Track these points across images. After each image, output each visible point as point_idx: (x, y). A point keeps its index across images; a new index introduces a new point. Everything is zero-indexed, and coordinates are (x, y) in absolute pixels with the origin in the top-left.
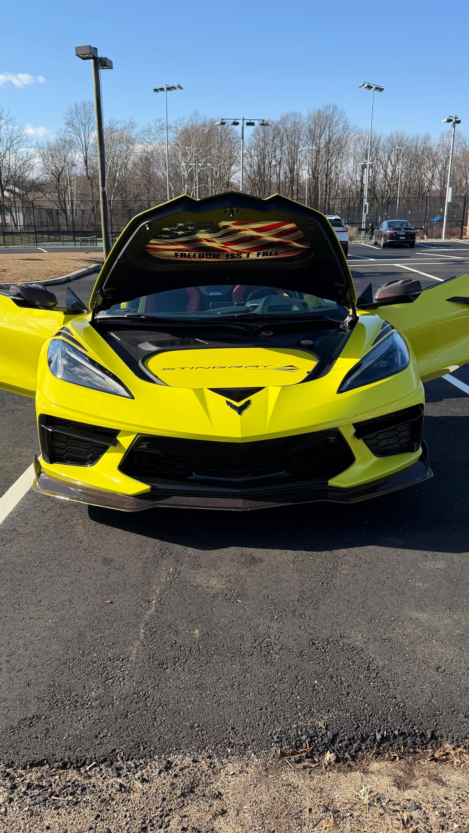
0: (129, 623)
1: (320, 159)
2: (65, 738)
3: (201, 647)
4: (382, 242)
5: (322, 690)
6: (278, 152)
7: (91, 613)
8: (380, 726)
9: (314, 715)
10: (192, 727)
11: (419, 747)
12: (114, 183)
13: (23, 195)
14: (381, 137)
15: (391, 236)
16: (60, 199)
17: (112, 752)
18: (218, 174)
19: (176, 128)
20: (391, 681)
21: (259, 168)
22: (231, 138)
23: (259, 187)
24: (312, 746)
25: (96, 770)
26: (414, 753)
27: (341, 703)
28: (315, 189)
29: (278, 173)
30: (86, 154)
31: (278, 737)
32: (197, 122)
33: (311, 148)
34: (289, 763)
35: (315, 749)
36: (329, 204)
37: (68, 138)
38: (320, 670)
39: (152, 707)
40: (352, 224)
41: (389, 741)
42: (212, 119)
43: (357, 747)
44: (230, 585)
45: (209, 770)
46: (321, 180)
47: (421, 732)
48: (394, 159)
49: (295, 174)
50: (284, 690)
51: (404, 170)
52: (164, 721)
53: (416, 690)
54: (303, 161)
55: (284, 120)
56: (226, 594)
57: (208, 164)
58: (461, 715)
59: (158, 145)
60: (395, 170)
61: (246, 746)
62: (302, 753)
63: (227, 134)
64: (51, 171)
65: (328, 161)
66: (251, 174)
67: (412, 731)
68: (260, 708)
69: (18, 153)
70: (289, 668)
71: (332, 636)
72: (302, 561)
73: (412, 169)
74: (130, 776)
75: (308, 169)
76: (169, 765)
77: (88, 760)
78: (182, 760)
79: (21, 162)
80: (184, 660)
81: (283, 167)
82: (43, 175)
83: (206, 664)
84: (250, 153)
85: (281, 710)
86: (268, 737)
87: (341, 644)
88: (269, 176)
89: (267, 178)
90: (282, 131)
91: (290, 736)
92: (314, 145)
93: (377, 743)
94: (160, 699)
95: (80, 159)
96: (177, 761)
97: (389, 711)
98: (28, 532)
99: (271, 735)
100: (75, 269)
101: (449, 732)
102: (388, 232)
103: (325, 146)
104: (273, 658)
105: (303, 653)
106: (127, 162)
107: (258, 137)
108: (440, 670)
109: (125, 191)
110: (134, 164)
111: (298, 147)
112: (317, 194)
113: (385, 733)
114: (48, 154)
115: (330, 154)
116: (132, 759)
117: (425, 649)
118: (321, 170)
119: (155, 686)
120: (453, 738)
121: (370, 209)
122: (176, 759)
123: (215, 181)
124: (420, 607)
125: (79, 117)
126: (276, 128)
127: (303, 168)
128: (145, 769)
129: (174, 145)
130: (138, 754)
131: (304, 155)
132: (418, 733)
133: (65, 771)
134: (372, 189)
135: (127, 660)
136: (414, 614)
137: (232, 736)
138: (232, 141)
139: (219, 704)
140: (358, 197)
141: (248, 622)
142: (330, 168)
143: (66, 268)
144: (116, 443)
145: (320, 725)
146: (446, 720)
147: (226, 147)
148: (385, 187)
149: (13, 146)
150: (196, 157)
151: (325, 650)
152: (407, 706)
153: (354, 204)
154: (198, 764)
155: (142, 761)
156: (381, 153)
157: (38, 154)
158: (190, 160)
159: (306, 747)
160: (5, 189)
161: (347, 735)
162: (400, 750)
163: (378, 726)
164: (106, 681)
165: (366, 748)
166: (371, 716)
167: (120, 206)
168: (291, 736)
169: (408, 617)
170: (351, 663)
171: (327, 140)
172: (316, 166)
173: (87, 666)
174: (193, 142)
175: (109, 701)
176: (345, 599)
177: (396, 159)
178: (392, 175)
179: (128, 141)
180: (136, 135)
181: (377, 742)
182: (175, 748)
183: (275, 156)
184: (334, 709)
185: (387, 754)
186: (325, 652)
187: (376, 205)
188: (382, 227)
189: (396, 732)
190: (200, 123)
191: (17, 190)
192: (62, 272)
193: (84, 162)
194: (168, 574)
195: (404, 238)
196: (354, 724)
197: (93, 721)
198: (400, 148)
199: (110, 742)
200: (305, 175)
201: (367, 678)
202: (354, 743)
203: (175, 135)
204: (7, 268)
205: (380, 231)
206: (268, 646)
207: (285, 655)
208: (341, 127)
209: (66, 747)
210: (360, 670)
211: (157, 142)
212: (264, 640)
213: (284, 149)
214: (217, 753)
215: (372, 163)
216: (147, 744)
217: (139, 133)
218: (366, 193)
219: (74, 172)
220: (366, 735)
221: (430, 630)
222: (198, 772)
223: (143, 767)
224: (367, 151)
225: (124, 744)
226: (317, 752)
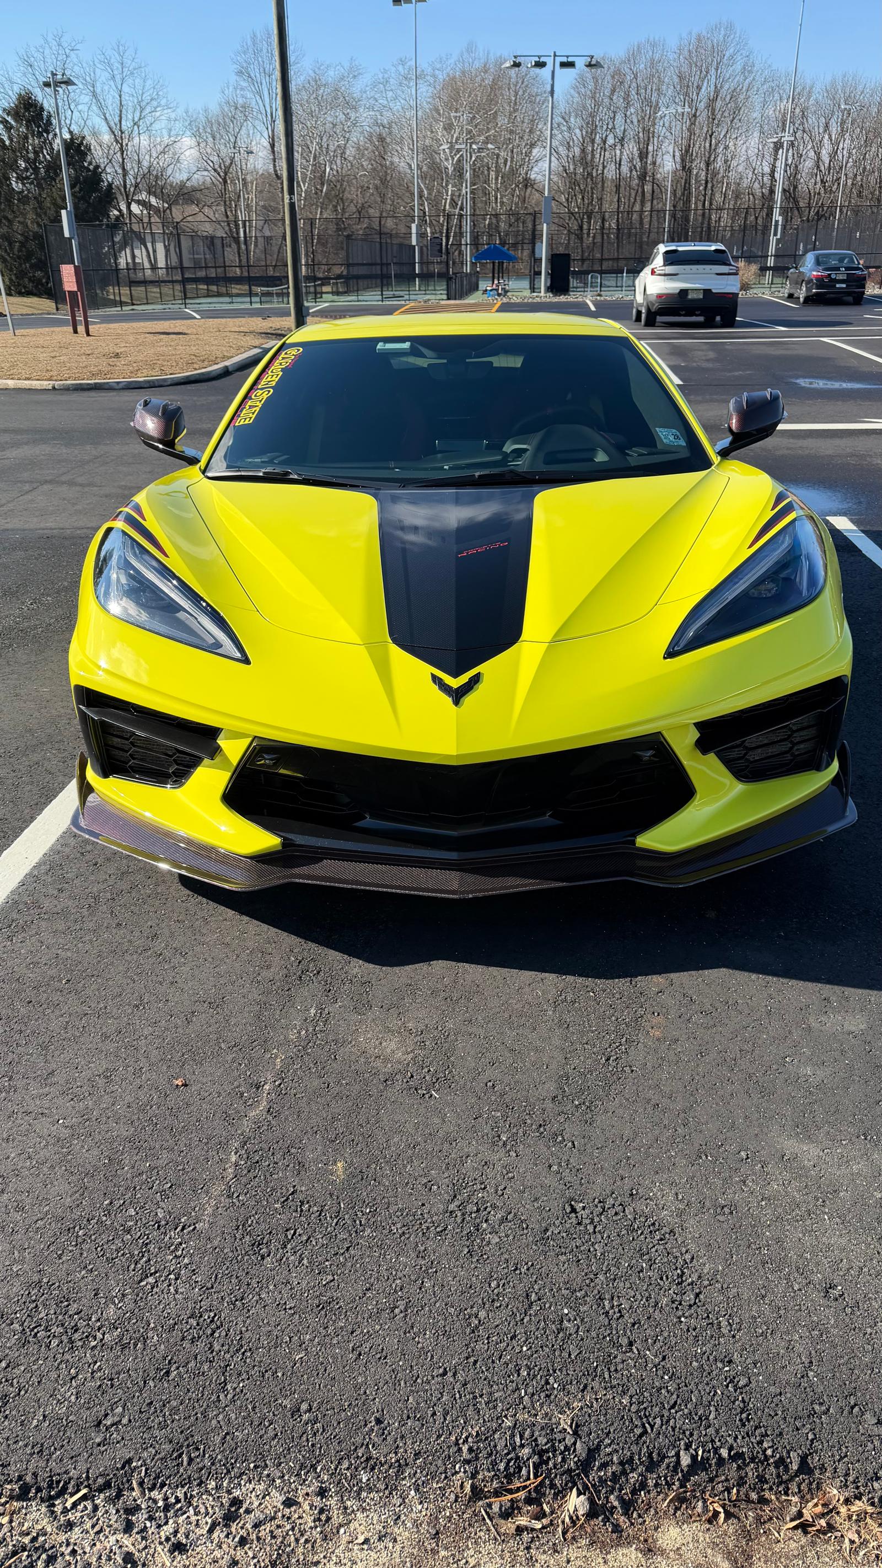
0: (209, 1139)
1: (697, 132)
2: (35, 1423)
3: (342, 1206)
4: (802, 294)
5: (577, 1332)
6: (619, 118)
7: (142, 1109)
8: (691, 1435)
9: (553, 1397)
10: (296, 1411)
11: (771, 1489)
12: (323, 184)
13: (164, 211)
14: (813, 87)
15: (820, 282)
16: (227, 217)
17: (123, 1467)
18: (509, 163)
19: (434, 76)
20: (725, 1315)
21: (583, 151)
22: (534, 94)
23: (582, 188)
24: (541, 1475)
25: (86, 1507)
26: (759, 1502)
27: (612, 1369)
28: (685, 189)
29: (618, 160)
30: (273, 131)
31: (470, 1450)
32: (473, 63)
33: (680, 110)
34: (486, 1517)
35: (547, 1482)
36: (710, 218)
37: (241, 101)
38: (579, 1280)
39: (222, 1353)
40: (750, 258)
41: (706, 1470)
42: (501, 57)
43: (637, 1480)
44: (422, 1053)
45: (316, 1527)
46: (697, 174)
47: (778, 1455)
48: (837, 130)
49: (649, 162)
50: (497, 1326)
51: (854, 151)
52: (242, 1391)
53: (777, 1344)
54: (665, 137)
55: (632, 57)
56: (412, 1076)
57: (490, 146)
58: (870, 1419)
59: (401, 110)
60: (837, 152)
61: (401, 1467)
62: (518, 1490)
63: (527, 86)
64: (211, 164)
65: (711, 136)
66: (568, 162)
67: (758, 1452)
68: (441, 1371)
69: (154, 132)
70: (515, 1270)
71: (613, 1193)
72: (574, 1002)
73: (868, 149)
74: (150, 1532)
75: (674, 152)
76: (233, 1509)
77: (72, 1483)
78: (264, 1497)
79: (159, 149)
80: (305, 1238)
81: (627, 149)
82: (199, 173)
83: (348, 1249)
84: (567, 122)
85: (485, 1379)
86: (449, 1447)
87: (630, 1213)
88: (601, 167)
89: (597, 170)
90: (628, 78)
91: (495, 1446)
92: (686, 104)
93: (680, 1474)
94: (241, 1333)
95: (263, 140)
96: (254, 1498)
97: (714, 1395)
98: (58, 909)
99: (457, 1444)
100: (239, 352)
101: (839, 1461)
102: (815, 273)
103: (707, 107)
104: (484, 1243)
105: (549, 1233)
106: (345, 145)
107: (583, 90)
108: (835, 1293)
109: (342, 199)
110: (358, 149)
111: (657, 108)
112: (689, 201)
113: (700, 1453)
114: (206, 132)
115: (716, 122)
116: (163, 1485)
117: (804, 1235)
118: (697, 153)
119: (237, 1300)
120: (847, 1475)
121: (784, 227)
122: (249, 1492)
123: (502, 177)
124: (804, 1130)
125: (260, 59)
126: (618, 72)
127: (664, 150)
128: (185, 1516)
129: (430, 110)
130: (175, 1475)
131: (667, 125)
132: (773, 1456)
133: (25, 1503)
134: (792, 189)
135: (191, 1228)
136: (790, 1146)
137: (376, 1439)
138: (535, 100)
139: (360, 1354)
140: (763, 205)
141: (446, 1146)
142: (715, 150)
143: (224, 349)
144: (214, 751)
145: (563, 1425)
146: (836, 1429)
147: (523, 111)
148: (815, 184)
149: (144, 117)
150: (469, 132)
151: (595, 1227)
152: (753, 1385)
153: (756, 218)
154: (295, 1511)
155: (180, 1493)
156: (812, 120)
157: (188, 132)
158: (457, 139)
159: (528, 1479)
160: (132, 200)
161: (617, 1451)
162: (729, 1493)
163: (687, 1433)
164: (141, 1281)
165: (656, 1485)
166: (673, 1407)
167: (332, 227)
168: (498, 1448)
169: (777, 1151)
170: (644, 1265)
171: (712, 94)
172: (689, 146)
173: (111, 1238)
174: (465, 103)
175: (139, 1331)
176: (649, 1101)
177: (839, 129)
178: (830, 161)
179: (347, 103)
180: (361, 92)
181: (682, 1471)
182: (252, 1465)
183: (614, 128)
184: (596, 1384)
185: (700, 1504)
186: (595, 1232)
187: (797, 221)
188: (803, 265)
189: (724, 1453)
190: (477, 64)
191: (153, 201)
192: (216, 358)
193: (269, 147)
194: (306, 1019)
195: (844, 286)
196: (636, 1426)
197: (99, 1384)
198: (847, 107)
199: (123, 1439)
200: (668, 164)
201: (674, 1306)
202: (633, 1470)
203: (431, 89)
204: (122, 350)
205: (800, 272)
206: (478, 1210)
207: (511, 1237)
208: (738, 67)
209: (33, 1448)
210: (662, 1283)
211: (398, 104)
212: (473, 1195)
213: (631, 114)
214: (338, 1483)
215: (793, 139)
216: (198, 1449)
217: (367, 89)
218: (778, 196)
219: (253, 166)
220: (659, 1455)
221: (820, 1186)
222: (291, 1533)
223: (181, 1509)
224: (784, 115)
225: (151, 1446)
226: (551, 1488)
